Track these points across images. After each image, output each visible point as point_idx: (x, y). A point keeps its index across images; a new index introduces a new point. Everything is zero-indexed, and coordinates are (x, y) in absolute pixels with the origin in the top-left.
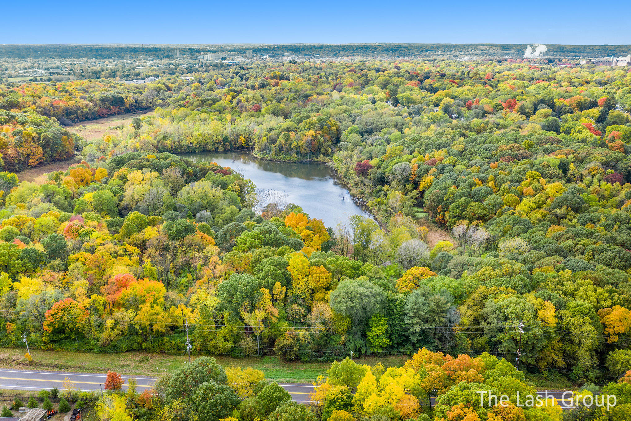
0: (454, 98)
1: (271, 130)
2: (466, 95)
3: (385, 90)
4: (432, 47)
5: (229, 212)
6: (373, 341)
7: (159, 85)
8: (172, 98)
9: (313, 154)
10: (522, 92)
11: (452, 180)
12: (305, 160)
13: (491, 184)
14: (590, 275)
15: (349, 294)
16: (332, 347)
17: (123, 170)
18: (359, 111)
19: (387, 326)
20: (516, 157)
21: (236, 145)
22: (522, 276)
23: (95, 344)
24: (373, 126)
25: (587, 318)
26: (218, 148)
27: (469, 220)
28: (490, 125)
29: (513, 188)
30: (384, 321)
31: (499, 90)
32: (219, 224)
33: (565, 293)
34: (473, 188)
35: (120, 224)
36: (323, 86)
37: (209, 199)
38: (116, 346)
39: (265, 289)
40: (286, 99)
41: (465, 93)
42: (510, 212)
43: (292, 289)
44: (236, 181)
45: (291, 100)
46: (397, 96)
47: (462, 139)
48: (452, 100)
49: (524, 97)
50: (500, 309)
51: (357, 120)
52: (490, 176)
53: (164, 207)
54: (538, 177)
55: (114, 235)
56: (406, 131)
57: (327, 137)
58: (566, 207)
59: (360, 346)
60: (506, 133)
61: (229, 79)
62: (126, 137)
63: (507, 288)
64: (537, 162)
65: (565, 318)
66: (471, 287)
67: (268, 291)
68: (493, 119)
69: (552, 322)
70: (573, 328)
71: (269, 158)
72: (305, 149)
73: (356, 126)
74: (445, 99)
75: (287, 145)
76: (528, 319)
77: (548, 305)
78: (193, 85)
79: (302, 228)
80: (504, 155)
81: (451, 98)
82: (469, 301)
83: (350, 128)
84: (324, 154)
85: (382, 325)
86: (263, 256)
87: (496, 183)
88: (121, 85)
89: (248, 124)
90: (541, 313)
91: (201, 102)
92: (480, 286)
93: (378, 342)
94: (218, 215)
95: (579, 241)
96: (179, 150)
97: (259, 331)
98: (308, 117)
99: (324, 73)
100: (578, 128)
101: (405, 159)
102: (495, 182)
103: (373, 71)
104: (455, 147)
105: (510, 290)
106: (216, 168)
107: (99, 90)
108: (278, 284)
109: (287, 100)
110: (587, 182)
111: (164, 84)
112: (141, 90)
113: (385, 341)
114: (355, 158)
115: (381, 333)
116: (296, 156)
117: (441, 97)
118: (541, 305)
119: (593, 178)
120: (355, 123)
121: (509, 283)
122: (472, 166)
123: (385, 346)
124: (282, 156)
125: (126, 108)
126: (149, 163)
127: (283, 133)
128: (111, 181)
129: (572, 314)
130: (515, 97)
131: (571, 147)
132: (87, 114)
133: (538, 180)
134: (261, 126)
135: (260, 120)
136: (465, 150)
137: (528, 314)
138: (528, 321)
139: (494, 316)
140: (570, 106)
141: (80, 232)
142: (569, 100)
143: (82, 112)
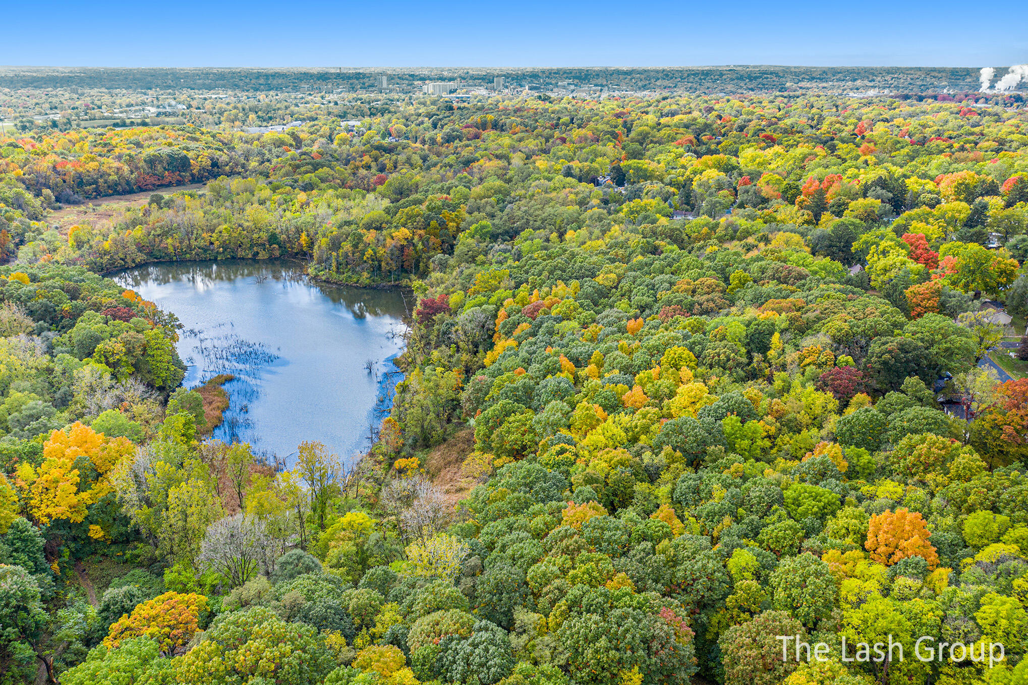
0: (729, 169)
4: (824, 72)
9: (406, 271)
12: (383, 284)
13: (588, 370)
20: (691, 308)
21: (293, 248)
26: (258, 253)
27: (496, 452)
34: (547, 378)
44: (123, 335)
46: (622, 164)
48: (722, 174)
52: (595, 353)
56: (569, 236)
57: (434, 242)
72: (388, 264)
73: (487, 223)
75: (359, 254)
80: (669, 302)
83: (473, 228)
96: (188, 256)
100: (884, 244)
101: (495, 298)
102: (600, 367)
116: (366, 275)
124: (347, 274)
125: (192, 174)
132: (116, 184)
136: (618, 285)
143: (106, 182)
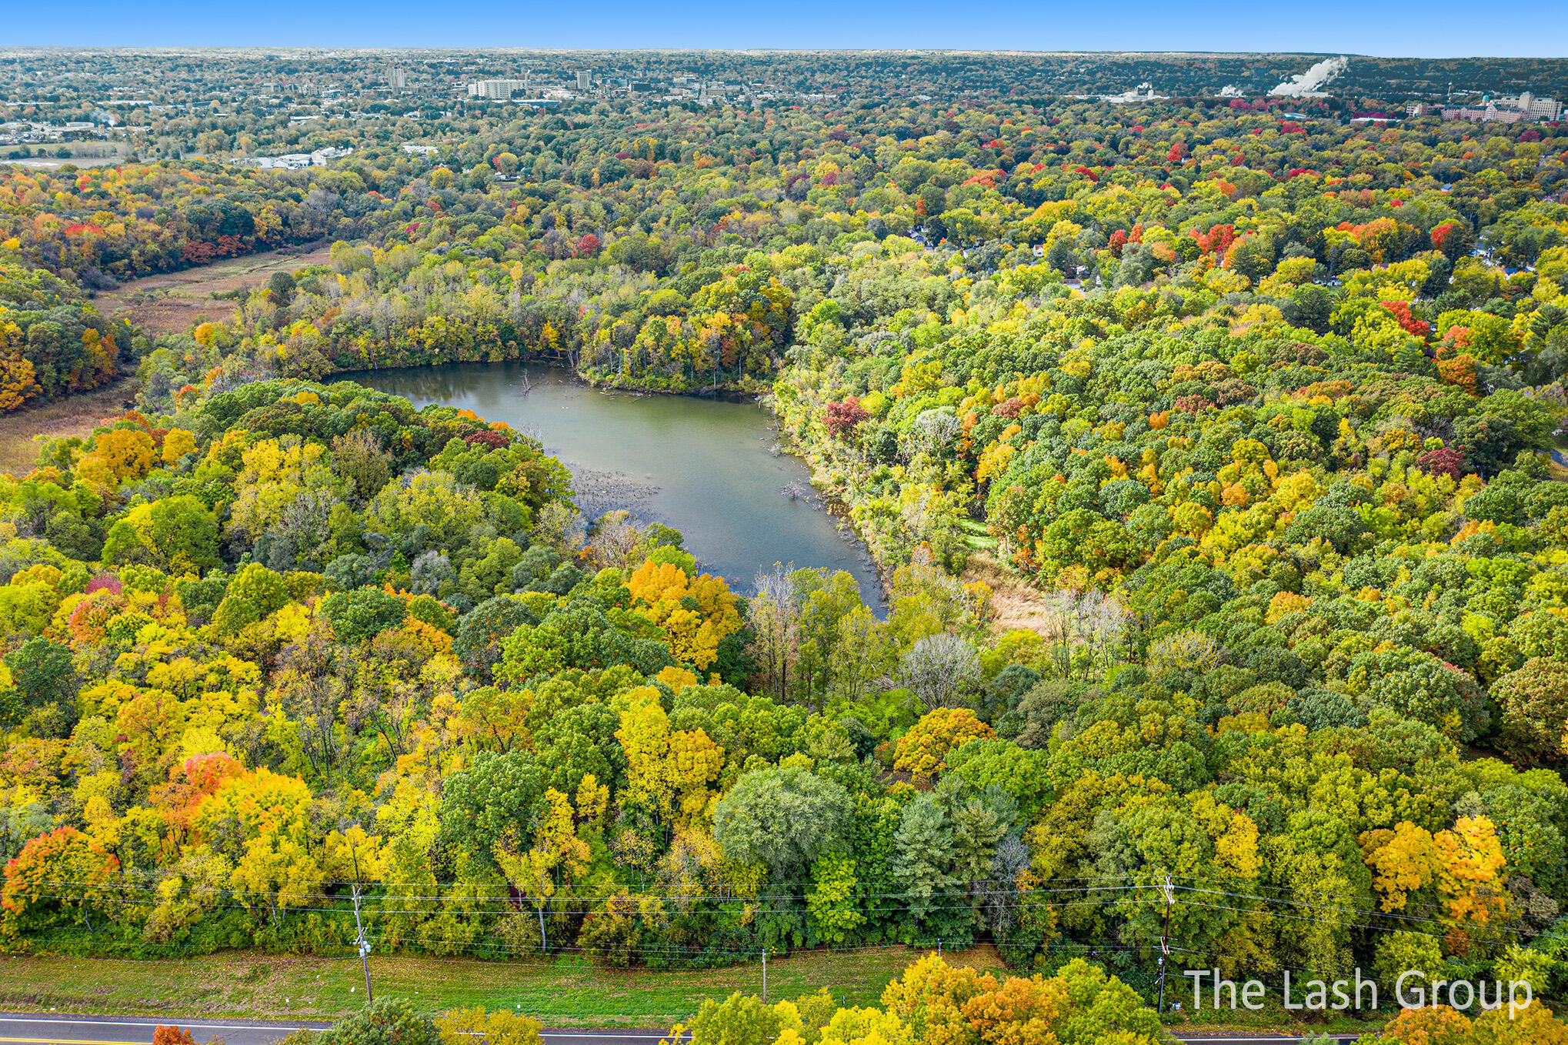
0: (1083, 220)
1: (620, 309)
2: (1112, 212)
3: (913, 197)
5: (495, 555)
6: (820, 916)
7: (346, 173)
8: (377, 213)
9: (725, 370)
10: (1250, 207)
11: (1054, 461)
12: (705, 388)
13: (1146, 472)
14: (1347, 740)
15: (758, 811)
16: (723, 931)
17: (234, 436)
18: (844, 257)
19: (855, 880)
20: (1213, 397)
21: (534, 345)
22: (1187, 745)
23: (135, 938)
24: (875, 302)
25: (1331, 856)
26: (487, 354)
27: (1091, 565)
28: (1161, 306)
29: (1198, 486)
30: (846, 867)
31: (1195, 198)
32: (470, 587)
33: (1286, 788)
34: (1104, 482)
35: (216, 595)
36: (759, 182)
37: (446, 519)
38: (187, 939)
39: (557, 794)
40: (663, 219)
41: (1109, 206)
42: (1186, 551)
43: (625, 788)
44: (520, 465)
45: (677, 223)
46: (942, 216)
47: (1089, 342)
48: (1078, 226)
49: (1255, 220)
50: (1124, 836)
51: (837, 283)
52: (1146, 453)
53: (333, 542)
54: (1260, 456)
55: (198, 627)
56: (956, 316)
57: (761, 330)
58: (1318, 539)
59: (788, 928)
60: (1197, 329)
61: (528, 155)
62: (252, 327)
63: (1147, 777)
64: (1261, 414)
65: (1280, 854)
66: (1063, 774)
67: (564, 796)
68: (1168, 287)
69: (1249, 865)
70: (1297, 880)
71: (615, 384)
72: (704, 361)
73: (832, 302)
74: (1059, 224)
75: (661, 350)
76: (1189, 865)
77: (1240, 824)
78: (434, 173)
79: (672, 603)
80: (1184, 393)
81: (1075, 222)
82: (1058, 811)
83: (816, 308)
84: (753, 373)
85: (842, 879)
86: (558, 701)
87: (1161, 471)
88: (246, 177)
89: (565, 292)
90: (1222, 843)
91: (447, 229)
92: (1086, 771)
93: (833, 917)
94: (468, 561)
95: (1339, 639)
96: (388, 361)
97: (543, 899)
98: (716, 277)
99: (767, 142)
100: (1372, 315)
101: (944, 398)
102: (1158, 466)
103: (888, 139)
104: (1069, 366)
105: (1156, 783)
106: (471, 427)
107: (188, 192)
108: (589, 780)
109: (667, 223)
110: (1378, 471)
111: (360, 171)
112: (300, 191)
113: (851, 916)
114: (826, 388)
115: (840, 898)
116: (682, 378)
117: (1049, 219)
118: (1226, 823)
119: (1391, 457)
120: (832, 292)
121: (1153, 764)
122: (1106, 421)
123: (850, 927)
124: (647, 378)
125: (258, 239)
126: (302, 416)
127: (651, 319)
128: (201, 466)
129: (1298, 845)
130: (1231, 220)
131: (1346, 372)
132: (157, 256)
133: (1261, 463)
134: (596, 297)
135: (596, 279)
136: (1093, 375)
137: (1190, 853)
138: (1190, 869)
139: (1109, 855)
140: (1362, 247)
141: (109, 623)
142: (1361, 228)
143: (142, 253)
